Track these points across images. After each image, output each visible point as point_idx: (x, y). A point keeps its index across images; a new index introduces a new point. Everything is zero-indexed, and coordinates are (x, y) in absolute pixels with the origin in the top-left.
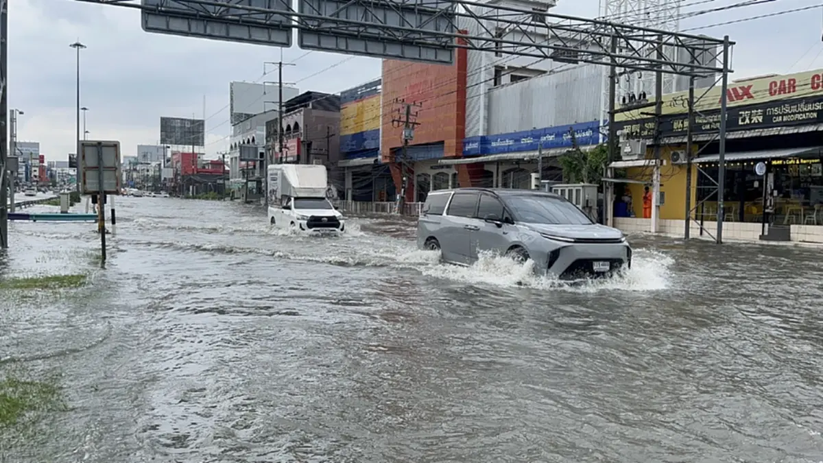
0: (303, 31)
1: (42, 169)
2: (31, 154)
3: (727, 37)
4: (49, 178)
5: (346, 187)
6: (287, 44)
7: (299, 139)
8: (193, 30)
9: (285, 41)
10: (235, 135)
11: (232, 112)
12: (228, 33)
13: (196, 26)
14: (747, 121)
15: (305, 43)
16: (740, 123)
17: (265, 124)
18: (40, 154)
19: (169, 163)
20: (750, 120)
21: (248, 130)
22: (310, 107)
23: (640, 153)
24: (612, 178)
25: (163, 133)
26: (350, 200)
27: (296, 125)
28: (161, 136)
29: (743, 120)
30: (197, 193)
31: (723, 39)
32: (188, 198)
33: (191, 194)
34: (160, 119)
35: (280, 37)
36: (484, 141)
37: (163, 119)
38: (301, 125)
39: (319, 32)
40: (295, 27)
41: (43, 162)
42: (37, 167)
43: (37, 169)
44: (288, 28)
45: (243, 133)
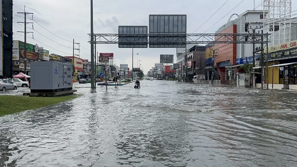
0: (150, 44)
1: (129, 72)
2: (125, 68)
3: (267, 33)
4: (131, 75)
5: (207, 76)
6: (147, 47)
7: (192, 61)
8: (128, 47)
9: (146, 47)
10: (178, 60)
11: (177, 53)
12: (135, 46)
13: (128, 46)
14: (286, 54)
15: (150, 47)
16: (285, 55)
17: (184, 56)
18: (128, 67)
19: (162, 69)
20: (287, 54)
21: (181, 58)
22: (196, 50)
23: (259, 64)
24: (254, 72)
25: (161, 60)
26: (208, 80)
27: (191, 56)
28: (160, 60)
29: (285, 54)
30: (168, 79)
31: (266, 33)
32: (165, 80)
33: (166, 79)
34: (160, 55)
35: (145, 46)
36: (241, 60)
37: (161, 55)
38: (193, 56)
39: (153, 44)
40: (148, 43)
41: (129, 70)
42: (127, 71)
43: (127, 72)
44: (147, 44)
45: (179, 59)
